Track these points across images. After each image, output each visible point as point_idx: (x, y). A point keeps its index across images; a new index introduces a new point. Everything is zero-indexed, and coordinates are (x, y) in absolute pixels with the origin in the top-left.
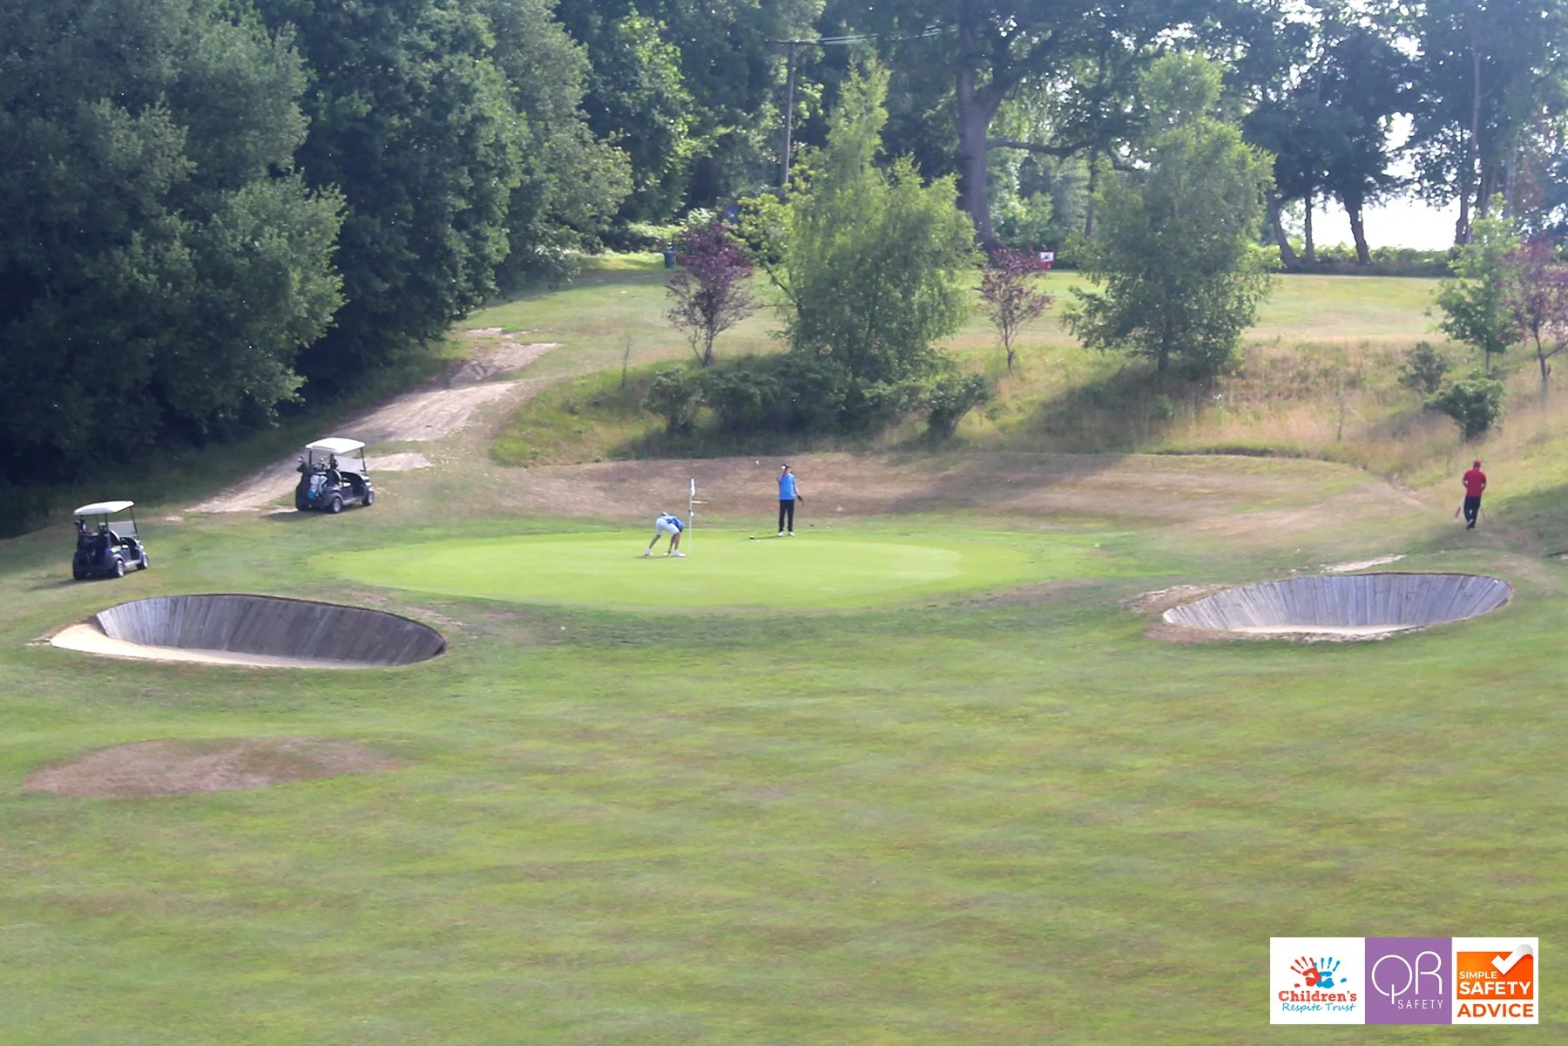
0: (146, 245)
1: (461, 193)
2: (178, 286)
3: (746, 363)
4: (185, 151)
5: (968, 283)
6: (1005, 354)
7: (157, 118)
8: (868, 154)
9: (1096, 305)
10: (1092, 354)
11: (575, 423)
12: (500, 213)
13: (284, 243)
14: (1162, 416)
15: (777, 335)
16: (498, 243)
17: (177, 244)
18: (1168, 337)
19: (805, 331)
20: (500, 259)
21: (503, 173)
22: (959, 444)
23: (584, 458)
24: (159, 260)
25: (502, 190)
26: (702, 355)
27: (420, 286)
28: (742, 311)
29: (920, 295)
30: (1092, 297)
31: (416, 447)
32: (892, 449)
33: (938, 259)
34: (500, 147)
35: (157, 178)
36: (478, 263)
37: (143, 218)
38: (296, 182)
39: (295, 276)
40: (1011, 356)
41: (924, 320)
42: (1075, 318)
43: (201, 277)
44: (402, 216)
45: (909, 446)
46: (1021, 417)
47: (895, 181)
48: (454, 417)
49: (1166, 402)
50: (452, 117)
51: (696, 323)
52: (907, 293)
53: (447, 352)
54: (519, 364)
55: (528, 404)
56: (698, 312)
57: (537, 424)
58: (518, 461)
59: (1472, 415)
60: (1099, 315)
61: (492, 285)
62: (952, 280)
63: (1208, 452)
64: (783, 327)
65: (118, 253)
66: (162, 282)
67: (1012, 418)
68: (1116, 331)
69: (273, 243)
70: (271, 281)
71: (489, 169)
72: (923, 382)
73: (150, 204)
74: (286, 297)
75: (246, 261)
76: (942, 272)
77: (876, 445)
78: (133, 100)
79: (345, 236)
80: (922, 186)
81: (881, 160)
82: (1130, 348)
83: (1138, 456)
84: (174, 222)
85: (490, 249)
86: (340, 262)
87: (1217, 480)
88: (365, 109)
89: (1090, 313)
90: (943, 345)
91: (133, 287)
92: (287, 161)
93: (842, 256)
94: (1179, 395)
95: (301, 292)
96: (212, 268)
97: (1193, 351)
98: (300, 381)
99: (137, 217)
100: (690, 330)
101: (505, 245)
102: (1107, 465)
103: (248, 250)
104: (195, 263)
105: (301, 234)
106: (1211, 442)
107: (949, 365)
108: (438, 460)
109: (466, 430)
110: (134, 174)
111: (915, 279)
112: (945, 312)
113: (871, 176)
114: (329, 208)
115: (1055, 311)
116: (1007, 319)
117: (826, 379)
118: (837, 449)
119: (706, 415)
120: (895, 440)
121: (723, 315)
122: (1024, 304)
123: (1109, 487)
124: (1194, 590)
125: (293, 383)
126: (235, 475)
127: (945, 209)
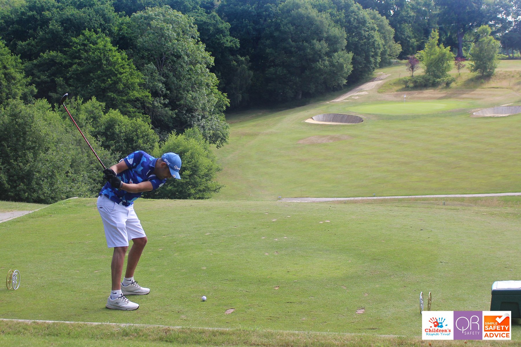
0: (322, 62)
1: (372, 52)
2: (327, 67)
3: (419, 76)
4: (328, 47)
5: (452, 63)
6: (459, 74)
7: (323, 42)
8: (436, 44)
9: (472, 66)
10: (472, 73)
11: (391, 86)
12: (379, 55)
13: (343, 60)
14: (482, 83)
15: (423, 72)
16: (379, 59)
17: (326, 61)
18: (484, 70)
19: (428, 71)
20: (379, 62)
21: (379, 49)
22: (451, 88)
23: (392, 92)
24: (324, 64)
25: (379, 51)
26: (411, 75)
27: (366, 66)
28: (417, 68)
29: (445, 65)
30: (472, 65)
31: (366, 91)
32: (440, 89)
33: (447, 60)
34: (379, 45)
35: (323, 51)
36: (376, 63)
37: (322, 57)
38: (345, 51)
39: (345, 65)
40: (460, 74)
41: (445, 69)
42: (469, 68)
43: (330, 66)
44: (363, 56)
45: (442, 88)
46: (460, 83)
47: (440, 48)
48: (373, 86)
49: (483, 80)
50: (370, 41)
51: (410, 71)
52: (443, 65)
53: (374, 77)
54: (384, 78)
55: (384, 84)
56: (411, 69)
57: (385, 87)
58: (382, 92)
60: (473, 67)
61: (378, 66)
62: (450, 63)
63: (489, 88)
64: (423, 71)
65: (317, 63)
66: (324, 67)
67: (459, 84)
68: (475, 70)
69: (341, 60)
70: (341, 66)
71: (377, 48)
72: (444, 79)
73: (322, 56)
74: (344, 69)
75: (337, 63)
76: (448, 62)
77: (437, 88)
78: (319, 40)
79: (353, 59)
80: (445, 48)
82: (477, 72)
83: (478, 89)
84: (326, 58)
85: (378, 60)
86: (352, 63)
87: (490, 92)
88: (357, 40)
89: (471, 67)
90: (448, 73)
91: (320, 68)
92: (344, 48)
93: (432, 59)
94: (485, 79)
95: (346, 68)
96: (332, 65)
97: (487, 72)
98: (346, 81)
99: (321, 57)
100: (410, 72)
101: (380, 60)
102: (474, 91)
103: (337, 61)
104: (329, 64)
105: (346, 59)
106: (489, 87)
107: (450, 76)
108: (369, 93)
109: (374, 88)
110: (320, 51)
111: (444, 63)
112: (449, 67)
113: (437, 47)
114: (351, 55)
115: (466, 67)
116: (459, 68)
117: (430, 79)
118: (431, 89)
119: (411, 85)
120: (440, 88)
121: (414, 69)
122: (461, 66)
123: (473, 94)
124: (479, 109)
125: (345, 82)
126: (338, 96)
127: (448, 52)
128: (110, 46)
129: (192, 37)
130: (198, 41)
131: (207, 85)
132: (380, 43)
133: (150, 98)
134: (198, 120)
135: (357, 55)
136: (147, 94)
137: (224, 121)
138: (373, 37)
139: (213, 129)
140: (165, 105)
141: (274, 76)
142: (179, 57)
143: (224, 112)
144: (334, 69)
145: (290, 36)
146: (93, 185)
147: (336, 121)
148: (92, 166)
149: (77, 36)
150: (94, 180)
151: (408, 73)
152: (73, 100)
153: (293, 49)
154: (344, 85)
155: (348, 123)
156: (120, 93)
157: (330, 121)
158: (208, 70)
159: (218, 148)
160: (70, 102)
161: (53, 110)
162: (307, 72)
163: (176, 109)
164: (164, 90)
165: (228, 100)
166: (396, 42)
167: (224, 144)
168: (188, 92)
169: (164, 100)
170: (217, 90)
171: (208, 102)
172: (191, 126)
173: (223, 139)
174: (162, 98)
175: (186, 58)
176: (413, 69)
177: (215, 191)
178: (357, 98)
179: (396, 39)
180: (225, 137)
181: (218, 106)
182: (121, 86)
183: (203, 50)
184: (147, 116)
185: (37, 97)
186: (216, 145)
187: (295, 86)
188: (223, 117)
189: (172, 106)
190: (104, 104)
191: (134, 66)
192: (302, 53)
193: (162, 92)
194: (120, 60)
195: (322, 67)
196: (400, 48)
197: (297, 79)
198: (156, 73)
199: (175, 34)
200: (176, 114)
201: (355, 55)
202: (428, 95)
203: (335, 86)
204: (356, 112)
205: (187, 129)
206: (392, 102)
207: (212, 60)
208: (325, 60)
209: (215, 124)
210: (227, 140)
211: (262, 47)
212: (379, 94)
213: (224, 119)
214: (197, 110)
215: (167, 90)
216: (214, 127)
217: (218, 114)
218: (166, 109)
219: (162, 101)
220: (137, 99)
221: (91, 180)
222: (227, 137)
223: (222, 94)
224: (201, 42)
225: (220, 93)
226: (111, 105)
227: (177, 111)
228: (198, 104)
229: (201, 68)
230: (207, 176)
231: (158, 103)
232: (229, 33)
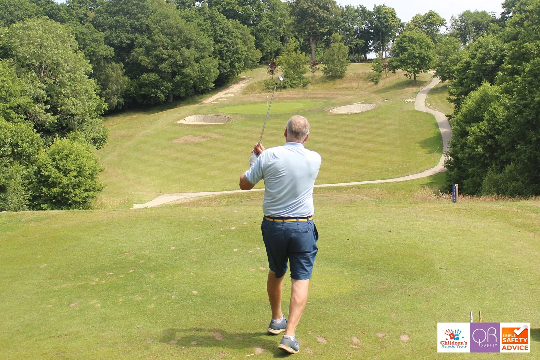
0: (191, 67)
1: (236, 58)
2: (196, 73)
5: (308, 66)
6: (313, 76)
7: (192, 49)
8: (293, 50)
9: (326, 69)
10: (325, 76)
11: (254, 89)
12: (243, 60)
13: (210, 66)
14: (335, 84)
16: (242, 64)
17: (195, 67)
18: (335, 73)
20: (242, 66)
21: (243, 55)
22: (307, 89)
23: (255, 94)
24: (193, 69)
25: (243, 57)
26: (272, 78)
27: (231, 71)
28: (277, 72)
29: (302, 69)
31: (232, 93)
32: (298, 90)
35: (192, 57)
36: (239, 67)
38: (212, 57)
39: (212, 70)
40: (315, 76)
41: (302, 72)
42: (322, 71)
43: (199, 71)
44: (228, 61)
45: (300, 89)
47: (297, 53)
48: (237, 88)
50: (235, 48)
51: (271, 74)
52: (300, 69)
54: (247, 81)
55: (247, 87)
56: (271, 72)
57: (249, 89)
58: (246, 94)
59: (376, 81)
61: (242, 70)
63: (340, 88)
64: (282, 74)
65: (187, 68)
66: (193, 72)
68: (327, 73)
69: (208, 66)
71: (240, 54)
72: (302, 81)
73: (192, 62)
74: (211, 73)
75: (205, 69)
76: (304, 65)
77: (296, 89)
78: (188, 47)
79: (219, 64)
80: (301, 53)
81: (295, 50)
82: (330, 75)
83: (332, 90)
84: (195, 64)
86: (218, 68)
87: (342, 92)
88: (222, 47)
90: (304, 76)
91: (189, 73)
92: (211, 55)
95: (213, 72)
96: (201, 70)
97: (340, 74)
98: (214, 85)
99: (189, 63)
103: (205, 67)
104: (198, 69)
105: (213, 65)
107: (306, 78)
108: (235, 95)
109: (239, 90)
110: (189, 57)
111: (300, 67)
112: (305, 71)
113: (293, 53)
115: (320, 70)
116: (313, 71)
117: (288, 81)
118: (290, 90)
122: (316, 69)
124: (334, 107)
125: (212, 85)
126: (207, 98)
127: (304, 57)
129: (71, 46)
130: (77, 50)
131: (87, 91)
132: (243, 50)
133: (32, 104)
135: (223, 60)
136: (29, 100)
138: (237, 44)
140: (47, 111)
141: (147, 81)
142: (58, 65)
143: (102, 115)
144: (203, 73)
145: (161, 45)
147: (207, 122)
151: (268, 76)
153: (164, 57)
154: (212, 88)
155: (218, 123)
157: (201, 122)
158: (87, 77)
159: (98, 150)
162: (178, 78)
163: (57, 114)
164: (45, 96)
165: (106, 104)
166: (257, 48)
167: (104, 145)
168: (68, 98)
169: (45, 105)
170: (95, 96)
173: (103, 141)
174: (43, 104)
175: (65, 66)
176: (273, 72)
177: (99, 190)
178: (224, 99)
179: (257, 46)
180: (104, 139)
181: (98, 109)
183: (81, 58)
184: (30, 121)
186: (96, 147)
187: (166, 91)
188: (102, 119)
189: (53, 112)
191: (15, 74)
192: (172, 59)
193: (43, 98)
195: (191, 72)
196: (261, 54)
197: (169, 83)
198: (37, 80)
200: (57, 119)
201: (221, 61)
202: (287, 96)
203: (203, 89)
204: (224, 113)
205: (70, 133)
206: (255, 103)
207: (90, 68)
208: (193, 66)
210: (106, 142)
211: (135, 54)
212: (243, 96)
213: (103, 122)
214: (77, 114)
215: (48, 96)
217: (97, 117)
218: (49, 114)
219: (44, 107)
220: (19, 106)
222: (106, 139)
223: (100, 98)
224: (79, 51)
225: (97, 98)
227: (58, 116)
229: (80, 75)
230: (91, 176)
231: (39, 109)
232: (104, 42)
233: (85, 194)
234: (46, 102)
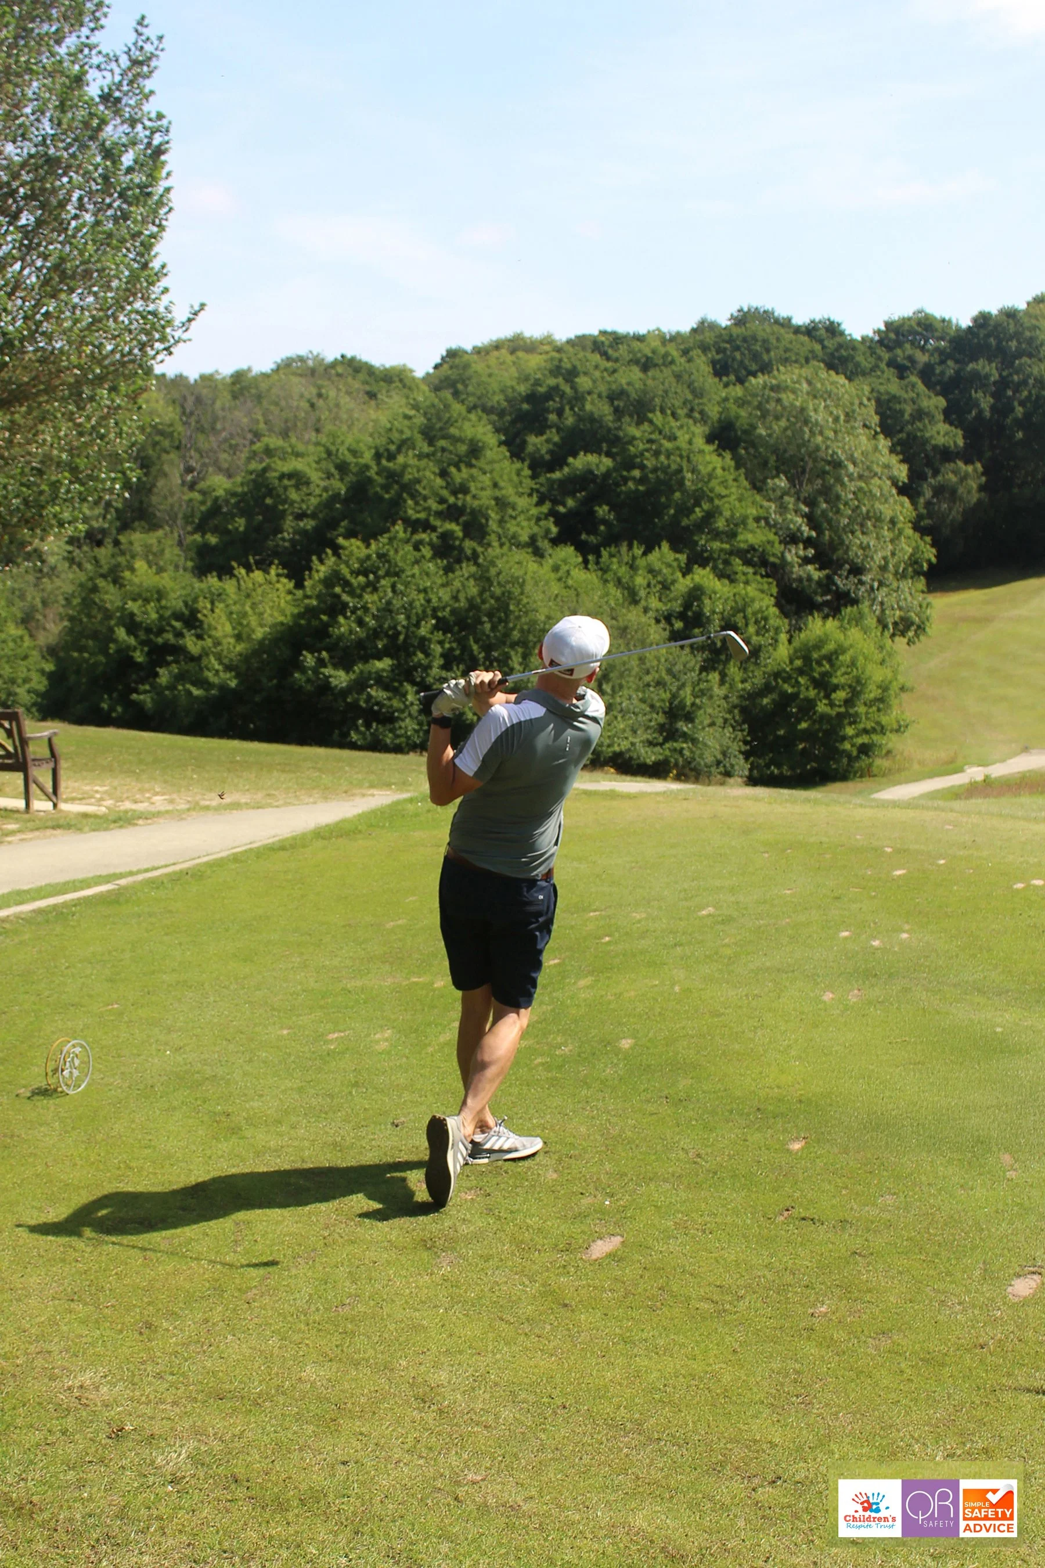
128: (700, 442)
129: (865, 426)
130: (876, 433)
131: (893, 520)
133: (777, 545)
134: (872, 588)
136: (772, 537)
137: (923, 592)
139: (900, 608)
140: (806, 561)
142: (837, 465)
143: (925, 574)
146: (648, 717)
148: (648, 678)
149: (639, 423)
150: (652, 706)
152: (624, 548)
156: (717, 535)
158: (894, 491)
159: (910, 645)
160: (619, 552)
161: (586, 568)
163: (828, 568)
164: (805, 529)
165: (934, 551)
167: (922, 637)
168: (853, 534)
169: (805, 548)
170: (909, 531)
171: (893, 554)
172: (855, 602)
173: (921, 629)
174: (801, 546)
175: (851, 468)
177: (896, 731)
180: (924, 624)
181: (914, 561)
182: (720, 524)
183: (886, 451)
184: (770, 580)
185: (555, 542)
186: (905, 640)
188: (921, 583)
189: (821, 562)
190: (683, 558)
191: (746, 483)
193: (802, 534)
194: (719, 472)
198: (791, 496)
199: (830, 420)
200: (828, 577)
205: (847, 608)
207: (902, 472)
209: (905, 599)
210: (927, 629)
213: (925, 590)
214: (870, 569)
215: (812, 529)
216: (902, 604)
217: (912, 578)
218: (809, 567)
219: (801, 553)
220: (752, 548)
221: (643, 706)
222: (928, 624)
223: (921, 538)
224: (881, 436)
225: (917, 535)
226: (699, 559)
227: (829, 571)
228: (872, 558)
229: (881, 486)
230: (881, 702)
231: (793, 555)
232: (942, 417)
233: (864, 739)
234: (808, 542)
